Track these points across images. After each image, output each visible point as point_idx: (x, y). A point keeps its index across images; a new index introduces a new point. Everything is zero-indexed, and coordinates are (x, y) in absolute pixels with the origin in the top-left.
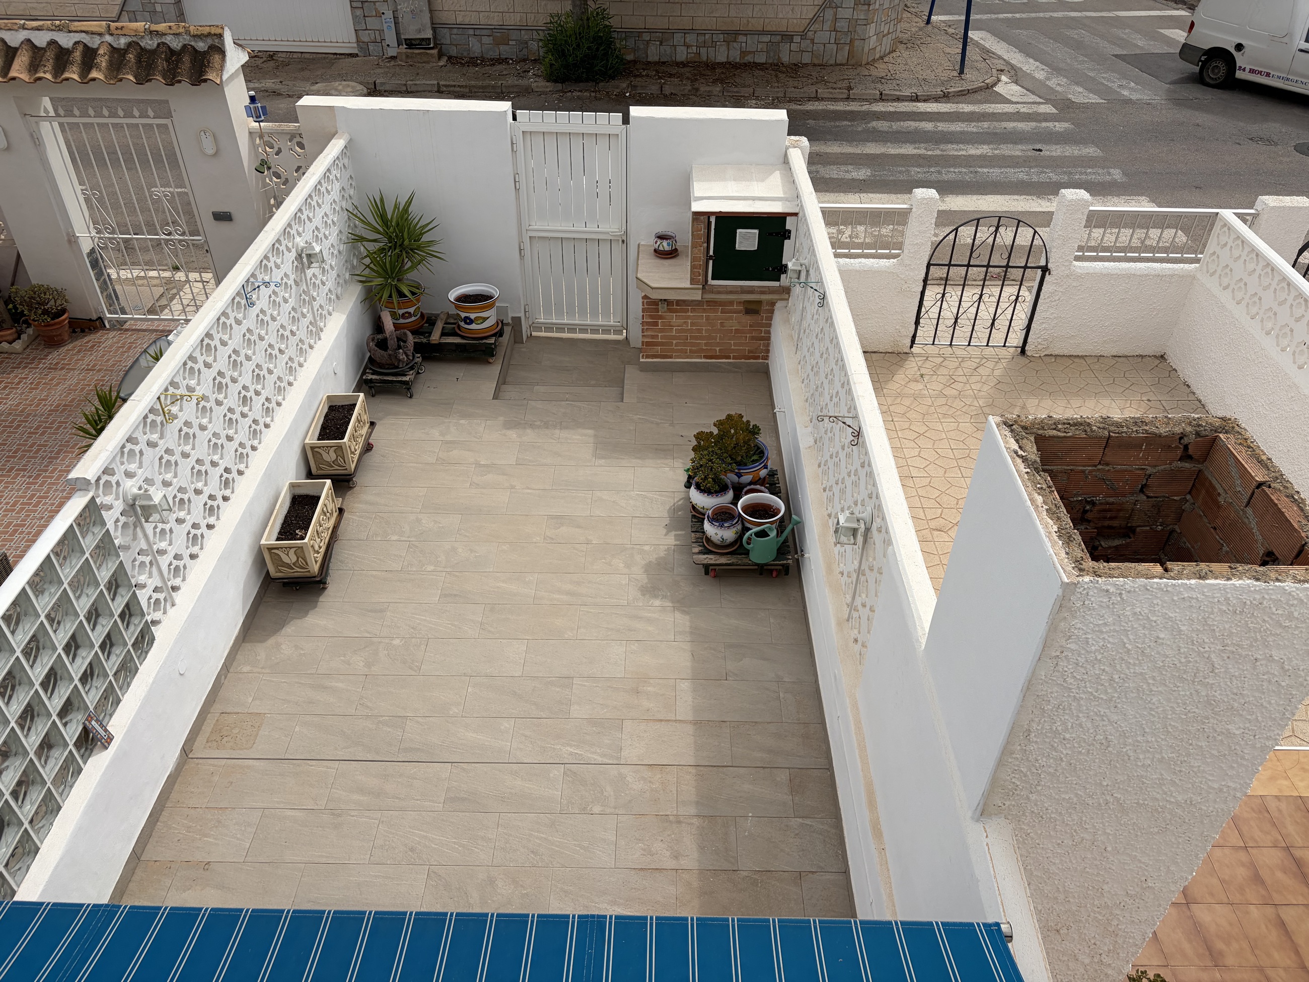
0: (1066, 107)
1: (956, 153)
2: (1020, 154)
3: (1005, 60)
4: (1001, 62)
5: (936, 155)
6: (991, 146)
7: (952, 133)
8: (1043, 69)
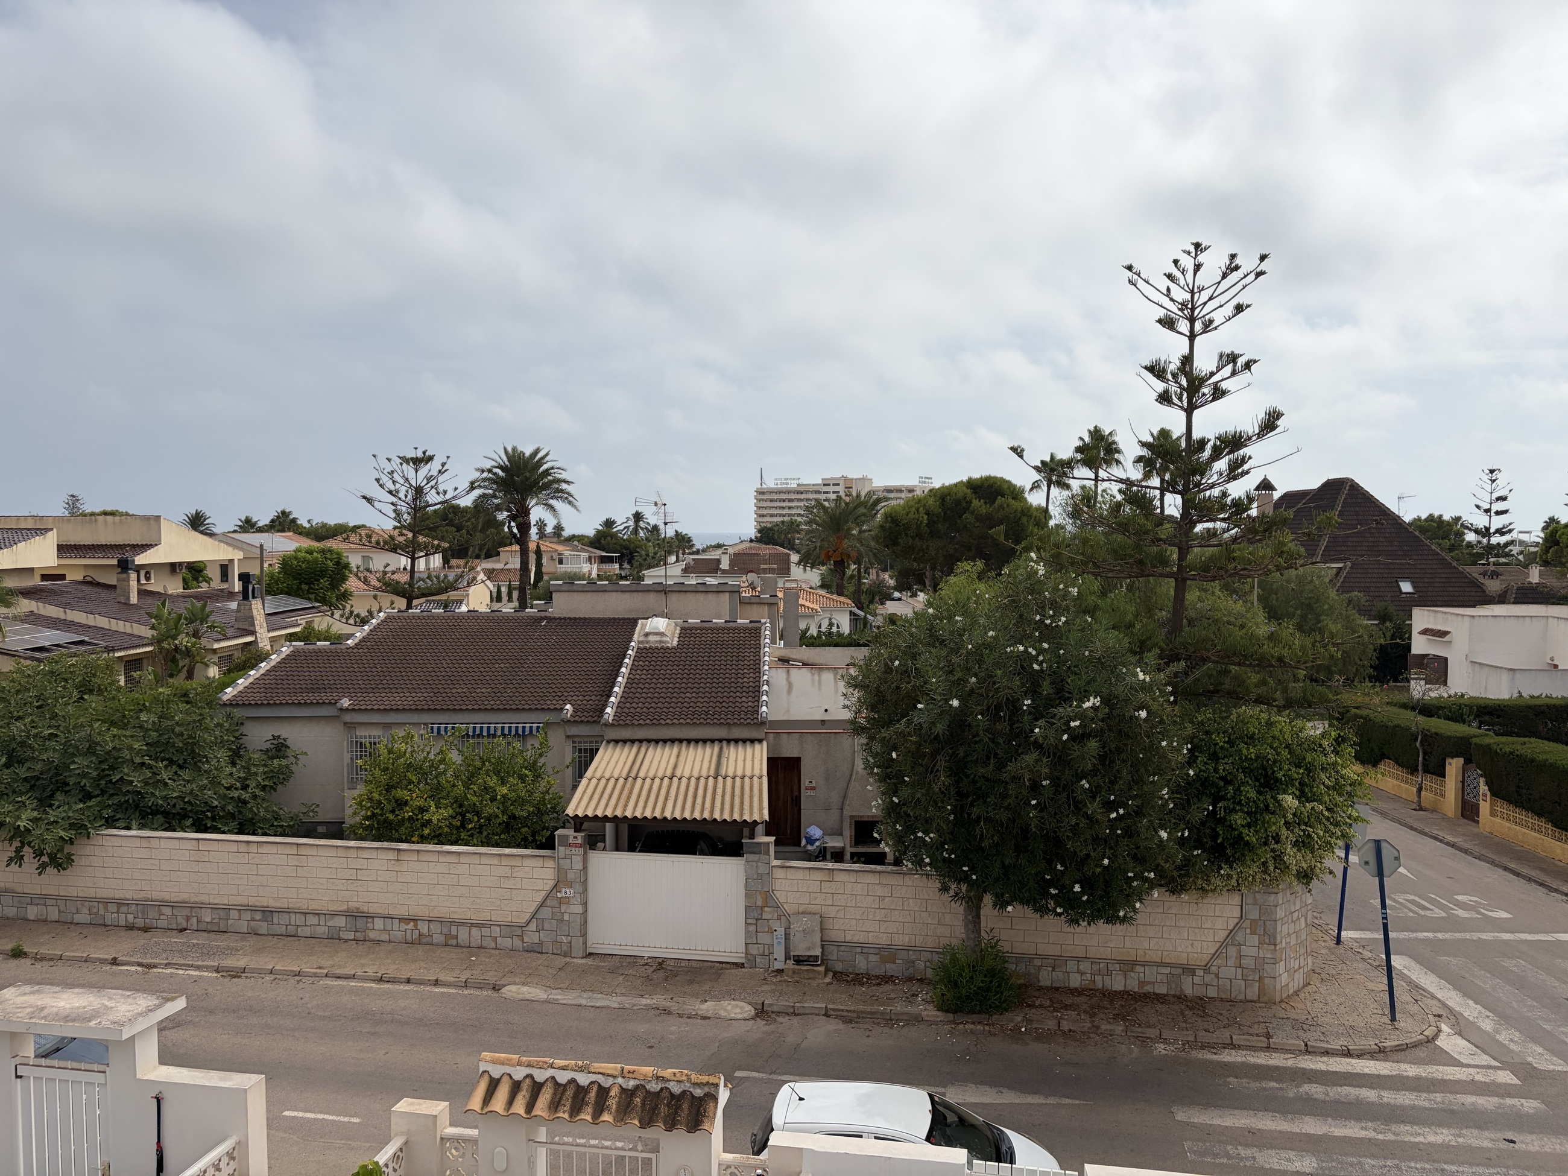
0: (1528, 1073)
1: (1412, 1139)
2: (1490, 1145)
3: (1439, 1000)
4: (1435, 1002)
5: (1389, 1141)
6: (1453, 1131)
7: (1402, 1108)
8: (1488, 1017)
